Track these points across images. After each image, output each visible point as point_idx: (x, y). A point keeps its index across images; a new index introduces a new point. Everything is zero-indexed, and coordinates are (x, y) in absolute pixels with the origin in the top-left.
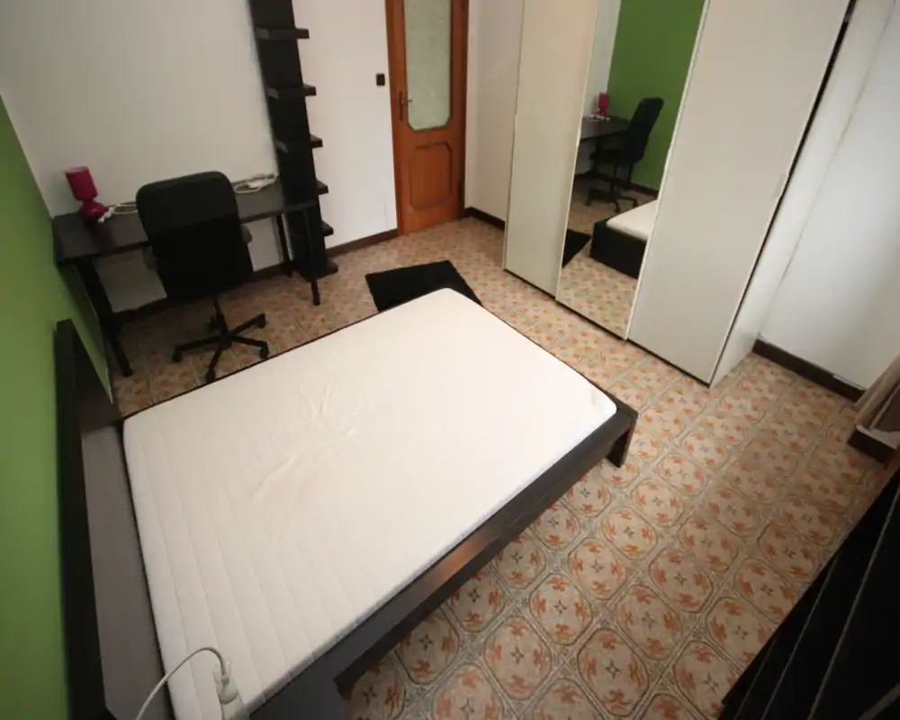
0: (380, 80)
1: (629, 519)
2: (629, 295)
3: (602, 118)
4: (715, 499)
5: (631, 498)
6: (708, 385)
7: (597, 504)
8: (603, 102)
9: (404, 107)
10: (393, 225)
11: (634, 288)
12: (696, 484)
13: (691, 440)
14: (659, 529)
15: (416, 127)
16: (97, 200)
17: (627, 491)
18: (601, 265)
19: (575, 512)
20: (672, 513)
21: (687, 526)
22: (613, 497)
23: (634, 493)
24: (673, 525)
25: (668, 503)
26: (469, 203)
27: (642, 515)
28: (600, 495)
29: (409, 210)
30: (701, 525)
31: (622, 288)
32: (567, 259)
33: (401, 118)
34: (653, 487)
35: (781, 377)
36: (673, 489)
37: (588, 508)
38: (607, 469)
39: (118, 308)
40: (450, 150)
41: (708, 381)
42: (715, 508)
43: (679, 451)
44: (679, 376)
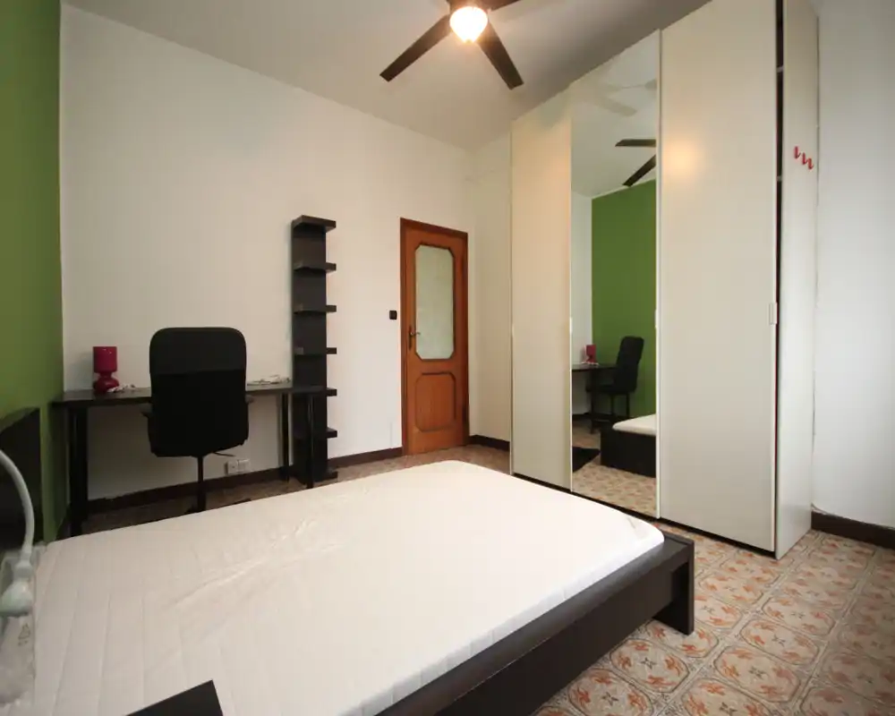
0: (393, 315)
1: (722, 694)
2: (652, 489)
3: (593, 363)
4: (838, 667)
5: (716, 668)
6: (772, 555)
7: (672, 677)
8: (590, 352)
9: (413, 340)
10: (397, 443)
11: (655, 483)
12: (802, 651)
13: (775, 606)
14: (773, 706)
15: (423, 356)
16: (114, 375)
17: (710, 661)
18: (614, 470)
19: (638, 686)
20: (785, 686)
21: (811, 700)
22: (689, 668)
23: (719, 664)
24: (790, 700)
25: (773, 675)
26: (473, 431)
27: (739, 687)
28: (670, 665)
29: (415, 430)
30: (830, 698)
31: (642, 485)
32: (577, 467)
33: (410, 346)
34: (743, 656)
35: (858, 548)
36: (773, 658)
37: (656, 681)
38: (672, 637)
39: (94, 494)
40: (454, 378)
41: (772, 550)
42: (841, 677)
43: (764, 617)
44: (733, 550)
